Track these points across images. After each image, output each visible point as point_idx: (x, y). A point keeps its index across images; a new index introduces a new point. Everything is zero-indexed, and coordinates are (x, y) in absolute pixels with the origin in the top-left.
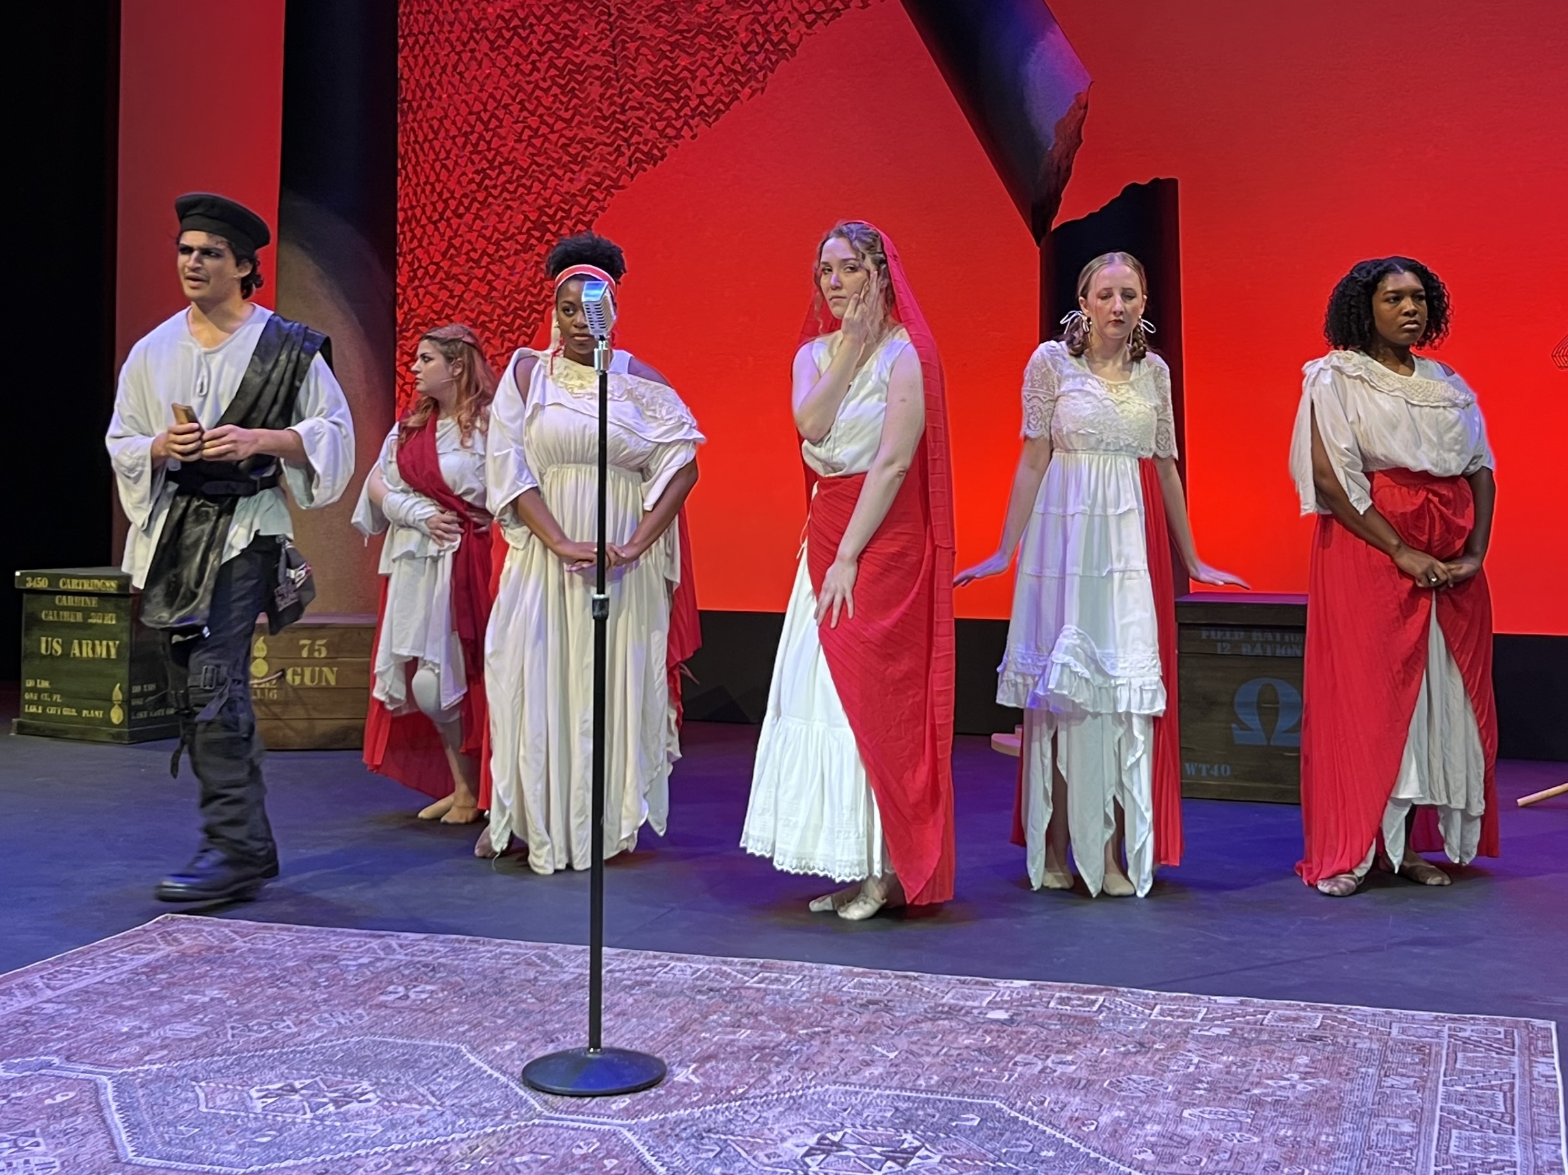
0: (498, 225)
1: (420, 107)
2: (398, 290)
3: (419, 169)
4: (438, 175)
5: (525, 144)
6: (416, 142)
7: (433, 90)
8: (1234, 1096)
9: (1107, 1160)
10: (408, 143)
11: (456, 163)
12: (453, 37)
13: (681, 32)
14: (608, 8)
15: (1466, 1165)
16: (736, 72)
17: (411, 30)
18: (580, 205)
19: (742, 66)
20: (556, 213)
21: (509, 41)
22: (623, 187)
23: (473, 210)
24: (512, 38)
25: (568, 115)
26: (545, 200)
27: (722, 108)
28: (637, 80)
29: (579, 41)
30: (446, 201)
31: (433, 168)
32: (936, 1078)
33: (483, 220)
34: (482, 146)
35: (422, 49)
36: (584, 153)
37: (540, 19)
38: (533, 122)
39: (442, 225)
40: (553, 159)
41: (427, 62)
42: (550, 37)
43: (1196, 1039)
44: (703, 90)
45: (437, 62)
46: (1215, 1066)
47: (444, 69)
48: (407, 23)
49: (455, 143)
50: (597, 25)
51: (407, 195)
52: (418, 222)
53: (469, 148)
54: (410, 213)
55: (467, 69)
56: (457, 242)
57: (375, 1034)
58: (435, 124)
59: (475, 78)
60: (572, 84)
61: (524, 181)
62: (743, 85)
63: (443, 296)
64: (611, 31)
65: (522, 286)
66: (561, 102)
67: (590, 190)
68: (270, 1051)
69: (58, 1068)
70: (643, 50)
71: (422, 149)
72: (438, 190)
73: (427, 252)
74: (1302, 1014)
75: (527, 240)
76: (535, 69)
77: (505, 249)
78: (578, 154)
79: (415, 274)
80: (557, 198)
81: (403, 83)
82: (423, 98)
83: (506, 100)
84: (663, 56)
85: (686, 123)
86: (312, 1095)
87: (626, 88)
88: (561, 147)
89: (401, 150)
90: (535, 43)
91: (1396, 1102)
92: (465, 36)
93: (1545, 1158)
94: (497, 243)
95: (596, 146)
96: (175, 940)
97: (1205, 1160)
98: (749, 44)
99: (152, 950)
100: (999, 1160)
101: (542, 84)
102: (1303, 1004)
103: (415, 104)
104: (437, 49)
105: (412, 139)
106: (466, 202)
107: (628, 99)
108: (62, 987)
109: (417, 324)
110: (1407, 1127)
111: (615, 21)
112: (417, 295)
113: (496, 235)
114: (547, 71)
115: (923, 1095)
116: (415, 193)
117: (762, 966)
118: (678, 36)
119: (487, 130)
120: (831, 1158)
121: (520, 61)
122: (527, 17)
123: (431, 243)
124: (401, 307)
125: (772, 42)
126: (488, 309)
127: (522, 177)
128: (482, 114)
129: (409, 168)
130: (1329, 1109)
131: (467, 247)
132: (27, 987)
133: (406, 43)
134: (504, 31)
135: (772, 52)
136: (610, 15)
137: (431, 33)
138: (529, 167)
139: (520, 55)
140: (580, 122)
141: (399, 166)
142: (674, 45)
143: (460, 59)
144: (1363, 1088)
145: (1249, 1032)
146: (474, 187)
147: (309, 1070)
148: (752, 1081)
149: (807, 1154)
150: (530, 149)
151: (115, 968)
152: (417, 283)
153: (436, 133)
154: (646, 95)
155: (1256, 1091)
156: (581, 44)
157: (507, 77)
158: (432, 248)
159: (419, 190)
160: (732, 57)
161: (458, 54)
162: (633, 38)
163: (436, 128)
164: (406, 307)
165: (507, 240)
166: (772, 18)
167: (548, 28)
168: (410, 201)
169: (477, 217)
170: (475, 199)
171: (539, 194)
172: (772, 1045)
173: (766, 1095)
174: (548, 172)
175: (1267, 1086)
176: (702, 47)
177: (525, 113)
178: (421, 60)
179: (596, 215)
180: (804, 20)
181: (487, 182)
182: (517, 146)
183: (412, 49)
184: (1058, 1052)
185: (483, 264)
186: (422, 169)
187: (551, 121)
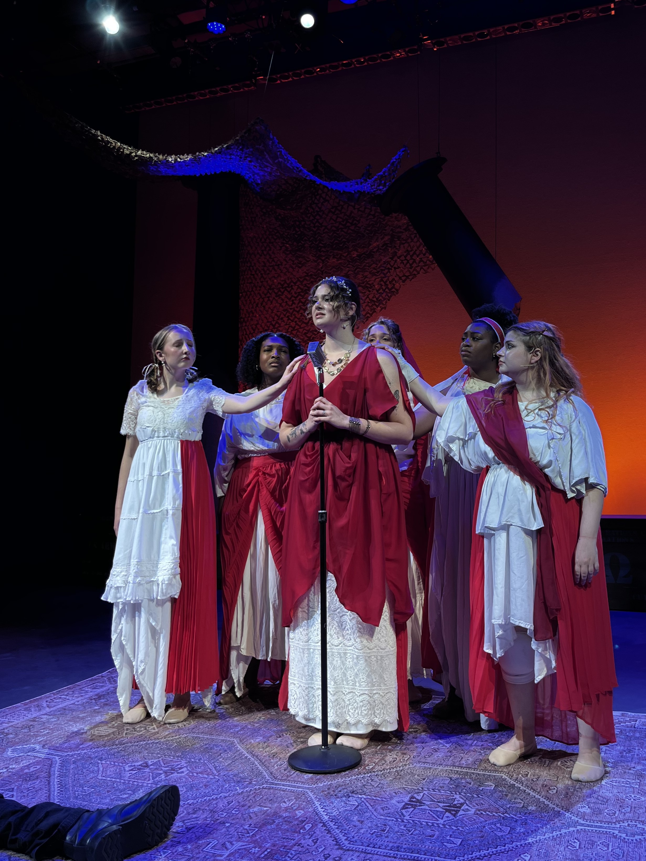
1: (249, 320)
6: (247, 332)
7: (253, 313)
12: (261, 292)
16: (374, 301)
17: (244, 290)
19: (377, 299)
21: (283, 293)
24: (284, 291)
27: (368, 315)
35: (249, 297)
37: (295, 283)
41: (251, 302)
45: (255, 302)
47: (257, 305)
48: (243, 288)
55: (266, 304)
57: (194, 732)
58: (254, 326)
59: (269, 308)
62: (377, 306)
66: (304, 316)
68: (142, 743)
76: (293, 303)
81: (242, 311)
82: (249, 317)
83: (282, 316)
88: (304, 334)
89: (240, 338)
90: (293, 293)
92: (266, 292)
98: (379, 290)
101: (296, 308)
104: (255, 297)
121: (288, 300)
125: (388, 288)
128: (272, 322)
132: (38, 707)
134: (281, 289)
135: (389, 293)
139: (287, 298)
143: (264, 300)
147: (158, 754)
153: (254, 330)
160: (372, 295)
166: (388, 279)
177: (290, 321)
178: (248, 302)
187: (300, 324)
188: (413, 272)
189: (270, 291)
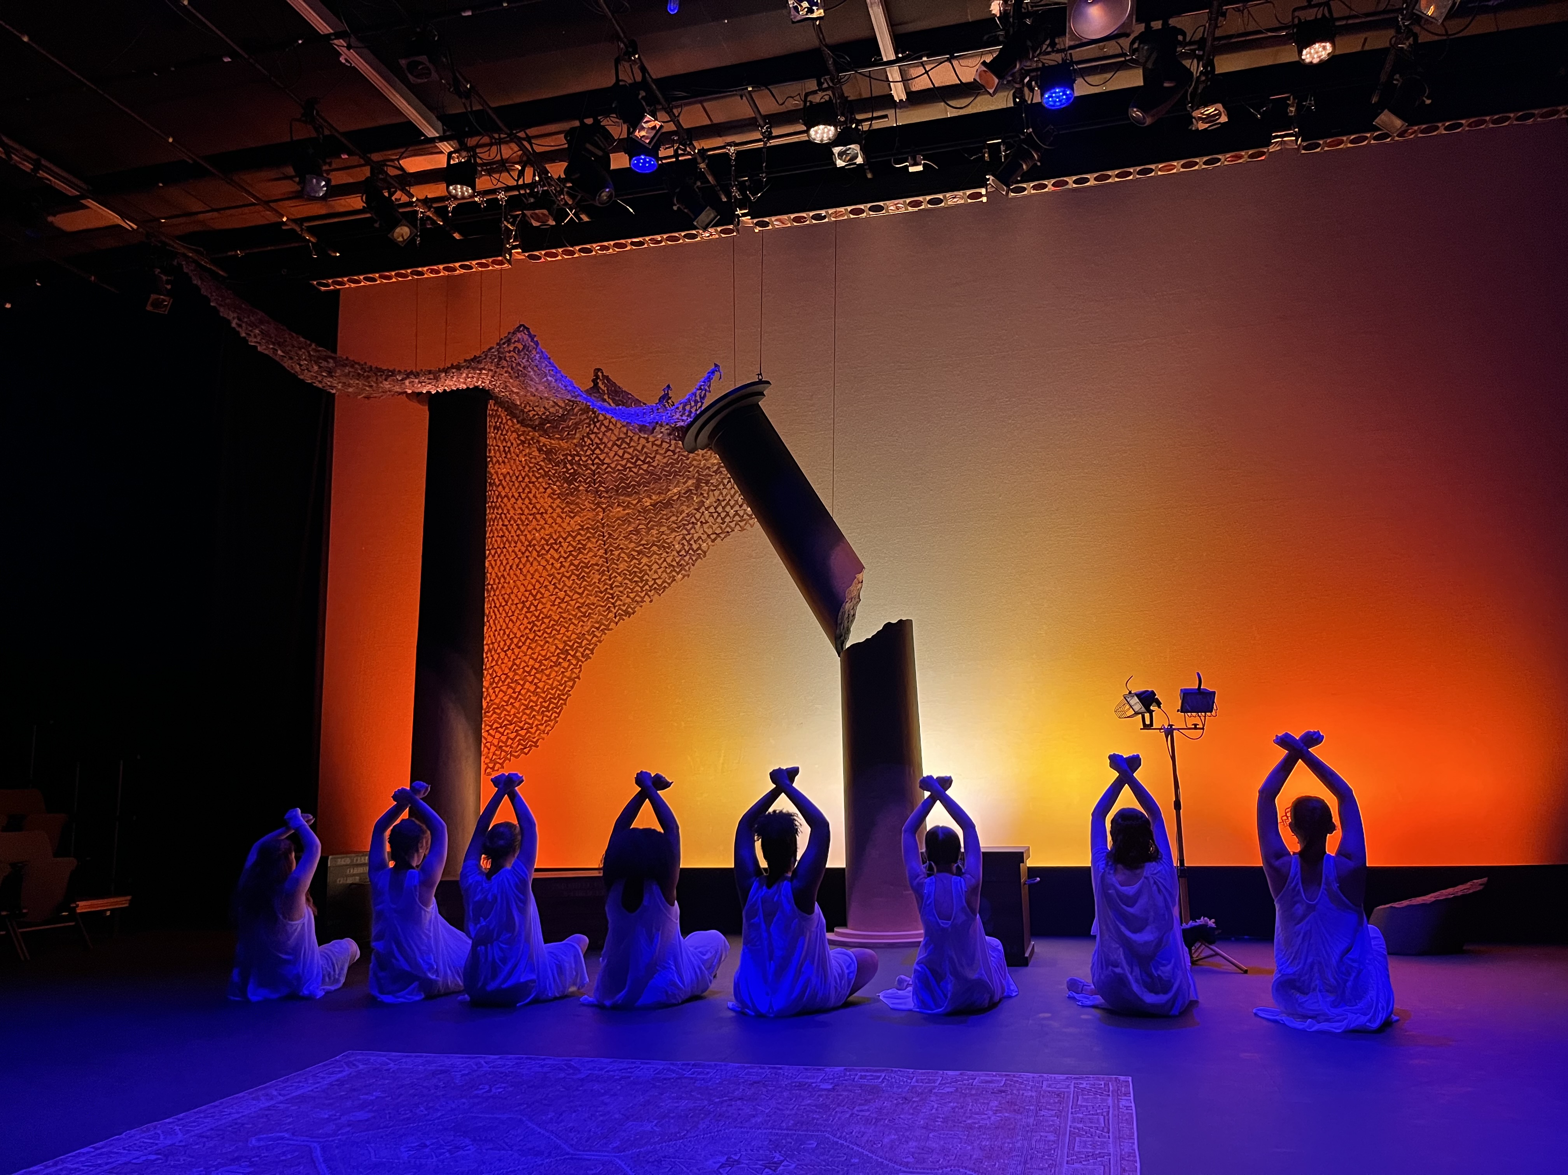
0: (541, 652)
1: (497, 588)
2: (484, 690)
3: (496, 622)
4: (507, 625)
5: (556, 607)
6: (495, 607)
7: (505, 578)
8: (956, 1124)
9: (888, 1163)
10: (491, 607)
11: (518, 618)
12: (516, 550)
13: (643, 545)
14: (603, 533)
15: (1084, 1156)
16: (673, 566)
17: (493, 546)
18: (587, 640)
19: (677, 563)
20: (573, 644)
21: (548, 551)
22: (611, 629)
23: (527, 644)
24: (549, 549)
25: (580, 591)
26: (567, 637)
27: (667, 585)
28: (619, 571)
29: (587, 550)
30: (511, 639)
31: (504, 621)
32: (792, 1122)
33: (532, 649)
34: (533, 608)
35: (499, 556)
36: (590, 611)
37: (565, 539)
38: (562, 594)
39: (509, 653)
40: (573, 615)
41: (502, 563)
42: (570, 548)
43: (936, 1094)
44: (656, 576)
45: (508, 563)
46: (946, 1109)
47: (511, 567)
48: (491, 543)
49: (517, 607)
50: (597, 542)
51: (490, 636)
52: (496, 651)
53: (525, 609)
54: (491, 646)
55: (524, 567)
56: (518, 662)
58: (506, 597)
59: (528, 571)
60: (583, 574)
61: (556, 627)
62: (678, 573)
63: (510, 691)
64: (604, 545)
65: (554, 685)
66: (577, 583)
67: (593, 631)
68: (412, 1125)
69: (288, 1139)
70: (623, 555)
71: (498, 611)
72: (507, 633)
73: (501, 668)
74: (994, 1078)
75: (557, 660)
76: (562, 566)
77: (544, 665)
78: (586, 612)
79: (494, 681)
80: (574, 636)
81: (488, 575)
82: (499, 583)
83: (546, 583)
84: (634, 558)
85: (646, 594)
86: (437, 1148)
87: (613, 575)
89: (487, 612)
90: (562, 552)
91: (1046, 1124)
92: (523, 549)
93: (1126, 1150)
94: (540, 662)
95: (596, 607)
96: (354, 1065)
97: (942, 1160)
98: (680, 551)
99: (341, 1072)
100: (828, 1165)
101: (565, 573)
102: (994, 1073)
103: (495, 586)
104: (508, 556)
105: (493, 605)
106: (523, 639)
107: (614, 582)
108: (289, 1094)
109: (494, 708)
110: (1052, 1137)
111: (607, 539)
112: (494, 692)
113: (540, 657)
114: (569, 567)
115: (786, 1132)
116: (494, 636)
117: (693, 1065)
118: (641, 547)
119: (535, 600)
120: (734, 1169)
121: (554, 562)
122: (558, 538)
123: (503, 663)
124: (485, 699)
125: (693, 550)
126: (535, 699)
127: (555, 625)
128: (533, 591)
129: (491, 621)
130: (1009, 1129)
131: (523, 664)
132: (267, 1095)
133: (490, 553)
134: (545, 546)
135: (694, 555)
136: (604, 536)
137: (504, 547)
138: (559, 619)
139: (554, 558)
140: (587, 594)
141: (486, 620)
142: (639, 553)
143: (520, 561)
144: (1028, 1117)
145: (965, 1090)
146: (527, 631)
148: (688, 1128)
149: (720, 1167)
150: (560, 610)
151: (319, 1083)
152: (494, 685)
153: (507, 602)
154: (624, 579)
155: (969, 1121)
156: (588, 552)
157: (547, 571)
158: (503, 666)
159: (496, 633)
160: (672, 558)
161: (519, 558)
162: (616, 548)
163: (506, 599)
164: (488, 699)
165: (546, 660)
166: (693, 537)
167: (570, 544)
168: (491, 640)
169: (529, 647)
170: (528, 638)
171: (564, 634)
172: (700, 1108)
173: (697, 1136)
174: (570, 622)
175: (975, 1119)
176: (655, 553)
177: (557, 590)
178: (499, 563)
179: (596, 645)
180: (710, 538)
181: (535, 628)
182: (552, 608)
183: (493, 556)
184: (859, 1105)
185: (532, 673)
186: (499, 622)
187: (571, 594)
188: (725, 528)
189: (530, 549)
